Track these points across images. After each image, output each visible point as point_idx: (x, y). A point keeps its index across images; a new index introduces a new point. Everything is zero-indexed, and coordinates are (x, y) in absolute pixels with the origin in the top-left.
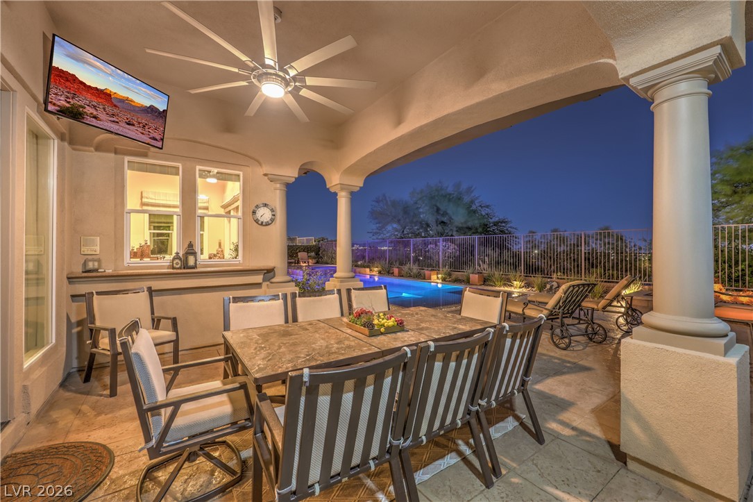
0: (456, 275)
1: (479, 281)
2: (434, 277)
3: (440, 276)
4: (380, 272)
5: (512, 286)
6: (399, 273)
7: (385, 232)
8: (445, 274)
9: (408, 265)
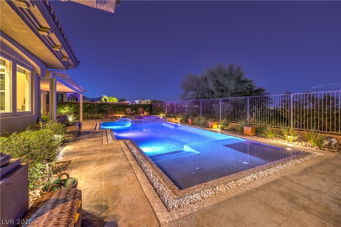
0: (232, 125)
1: (252, 132)
2: (215, 126)
3: (219, 126)
4: (181, 121)
5: (285, 139)
6: (192, 122)
7: (188, 96)
8: (223, 124)
9: (198, 117)
